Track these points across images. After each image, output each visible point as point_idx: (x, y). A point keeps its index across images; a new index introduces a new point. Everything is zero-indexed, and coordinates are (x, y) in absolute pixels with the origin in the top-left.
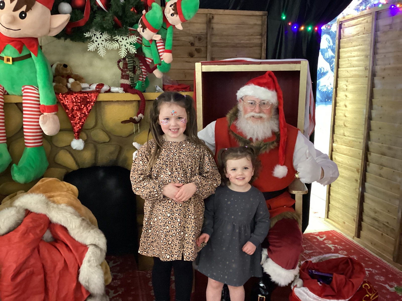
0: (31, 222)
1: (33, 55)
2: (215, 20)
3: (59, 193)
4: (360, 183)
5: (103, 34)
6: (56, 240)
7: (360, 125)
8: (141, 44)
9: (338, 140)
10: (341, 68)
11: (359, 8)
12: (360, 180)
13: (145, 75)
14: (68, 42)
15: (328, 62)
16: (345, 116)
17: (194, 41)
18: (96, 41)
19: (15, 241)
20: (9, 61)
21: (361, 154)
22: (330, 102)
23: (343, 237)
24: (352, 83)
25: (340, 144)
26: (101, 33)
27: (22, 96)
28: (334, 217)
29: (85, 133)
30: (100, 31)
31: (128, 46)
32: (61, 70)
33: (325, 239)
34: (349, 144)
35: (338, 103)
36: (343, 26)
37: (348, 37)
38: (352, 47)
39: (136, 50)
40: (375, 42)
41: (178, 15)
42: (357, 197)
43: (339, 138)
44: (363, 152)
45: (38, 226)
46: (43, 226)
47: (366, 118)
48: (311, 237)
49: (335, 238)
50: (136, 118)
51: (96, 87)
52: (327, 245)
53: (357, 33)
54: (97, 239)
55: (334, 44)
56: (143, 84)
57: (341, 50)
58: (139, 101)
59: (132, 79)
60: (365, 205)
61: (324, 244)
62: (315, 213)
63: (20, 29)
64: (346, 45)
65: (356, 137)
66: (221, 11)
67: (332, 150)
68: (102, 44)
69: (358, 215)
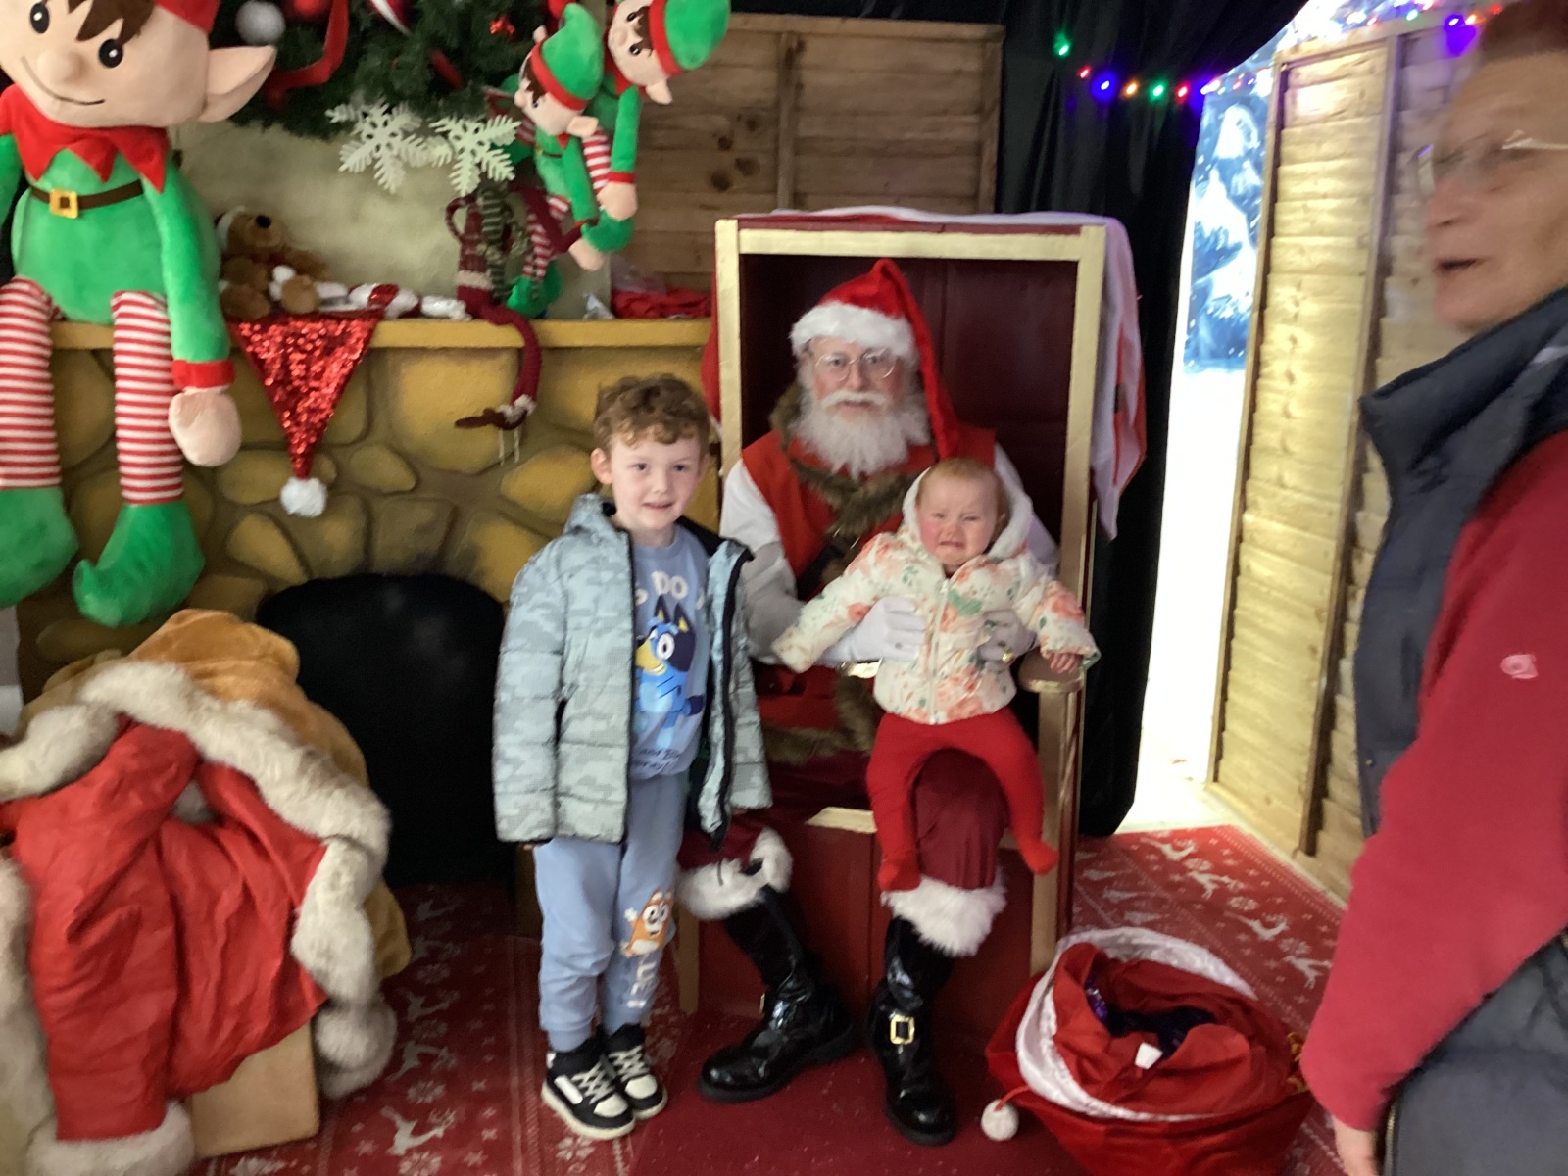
0: (135, 755)
1: (148, 185)
2: (808, 57)
4: (1323, 658)
5: (394, 110)
6: (217, 819)
7: (1331, 449)
8: (532, 145)
9: (1261, 500)
10: (1281, 235)
11: (1348, 15)
12: (1324, 647)
13: (544, 257)
14: (277, 136)
16: (1288, 416)
17: (732, 133)
18: (370, 137)
20: (68, 207)
21: (1332, 556)
23: (1258, 849)
24: (1317, 294)
25: (1265, 517)
26: (386, 107)
28: (1234, 778)
29: (331, 456)
30: (382, 100)
31: (484, 154)
32: (248, 235)
33: (1190, 856)
34: (1294, 517)
35: (1267, 365)
36: (1292, 80)
37: (1309, 123)
38: (1318, 159)
40: (1394, 146)
41: (654, 52)
42: (1314, 709)
43: (1265, 494)
44: (1337, 547)
45: (158, 771)
46: (173, 769)
47: (1351, 428)
48: (1143, 845)
49: (1226, 852)
50: (508, 410)
51: (370, 299)
52: (1192, 878)
53: (1339, 110)
56: (536, 291)
57: (1284, 169)
58: (520, 351)
59: (499, 273)
60: (1337, 739)
61: (1183, 870)
62: (1178, 761)
63: (101, 102)
64: (1300, 152)
65: (1319, 491)
66: (831, 24)
67: (1239, 538)
68: (389, 145)
69: (1312, 775)
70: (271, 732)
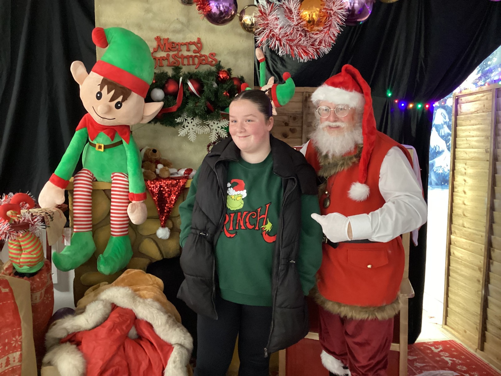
0: (118, 317)
1: (124, 141)
3: (146, 286)
4: (483, 284)
5: (194, 118)
6: (140, 337)
7: (481, 215)
9: (456, 231)
10: (458, 148)
11: (478, 82)
12: (483, 280)
14: (158, 126)
15: (444, 140)
16: (465, 204)
17: (289, 121)
18: (187, 126)
19: (103, 337)
20: (101, 148)
21: (483, 250)
22: (447, 186)
23: (464, 348)
24: (472, 166)
25: (458, 237)
26: (192, 117)
27: (111, 183)
28: (452, 323)
29: (171, 220)
31: (219, 130)
32: (150, 155)
33: (441, 351)
34: (468, 237)
35: (456, 188)
36: (460, 101)
37: (467, 114)
38: (470, 125)
39: (227, 134)
40: (496, 122)
42: (480, 301)
43: (458, 229)
44: (485, 247)
46: (129, 322)
47: (487, 209)
48: (425, 346)
49: (453, 349)
51: (184, 173)
52: (443, 359)
53: (476, 110)
54: (183, 338)
55: (450, 120)
57: (458, 128)
60: (489, 311)
61: (440, 356)
62: (431, 317)
63: (115, 119)
64: (464, 123)
65: (477, 229)
67: (450, 243)
68: (192, 129)
69: (481, 323)
70: (158, 309)
